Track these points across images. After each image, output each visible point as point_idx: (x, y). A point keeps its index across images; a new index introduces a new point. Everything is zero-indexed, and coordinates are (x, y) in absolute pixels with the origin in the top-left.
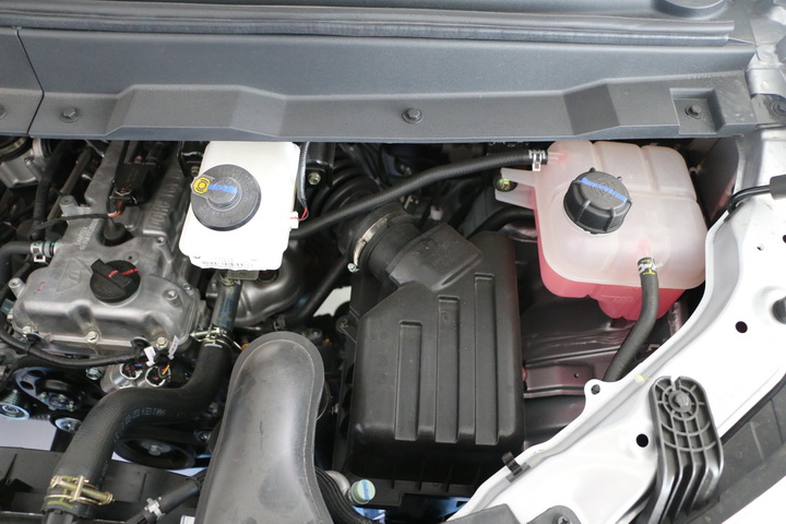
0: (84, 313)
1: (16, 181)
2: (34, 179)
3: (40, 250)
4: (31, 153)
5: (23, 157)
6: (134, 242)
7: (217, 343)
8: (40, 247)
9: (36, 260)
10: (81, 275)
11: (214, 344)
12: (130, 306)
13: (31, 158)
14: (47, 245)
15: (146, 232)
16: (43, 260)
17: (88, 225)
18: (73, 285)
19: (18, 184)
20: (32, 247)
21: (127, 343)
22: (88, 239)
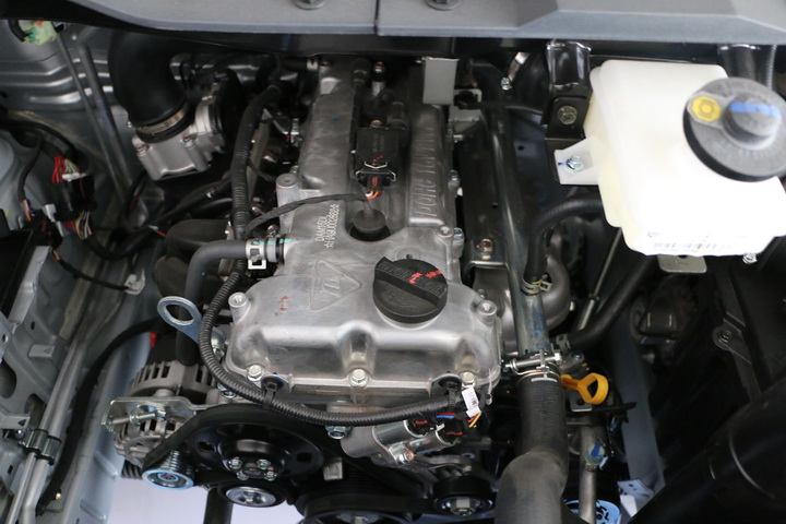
0: (359, 340)
1: (165, 170)
2: (192, 165)
3: (262, 251)
4: (191, 130)
5: (179, 138)
6: (404, 234)
7: (549, 375)
8: (260, 247)
9: (251, 267)
10: (341, 284)
11: (546, 378)
12: (433, 327)
13: (193, 137)
14: (272, 243)
15: (413, 220)
16: (263, 266)
17: (326, 212)
18: (336, 300)
19: (167, 175)
20: (249, 248)
21: (424, 385)
22: (333, 233)
